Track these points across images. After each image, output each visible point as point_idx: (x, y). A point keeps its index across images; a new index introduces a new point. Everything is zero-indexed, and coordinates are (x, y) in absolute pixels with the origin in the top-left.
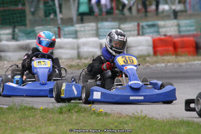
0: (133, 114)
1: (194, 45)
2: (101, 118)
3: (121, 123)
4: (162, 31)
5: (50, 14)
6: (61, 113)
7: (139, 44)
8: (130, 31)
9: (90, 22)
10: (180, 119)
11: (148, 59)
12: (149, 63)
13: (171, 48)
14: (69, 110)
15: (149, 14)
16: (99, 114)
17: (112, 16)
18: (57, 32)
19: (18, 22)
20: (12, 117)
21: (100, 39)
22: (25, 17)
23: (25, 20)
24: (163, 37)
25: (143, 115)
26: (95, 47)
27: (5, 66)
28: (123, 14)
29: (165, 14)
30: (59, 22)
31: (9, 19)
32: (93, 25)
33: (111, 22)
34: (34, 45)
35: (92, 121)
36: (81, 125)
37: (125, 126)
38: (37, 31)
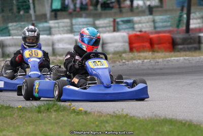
0: (114, 112)
1: (171, 41)
2: (81, 116)
3: (102, 122)
4: (138, 26)
6: (39, 112)
7: (115, 40)
8: (105, 27)
9: (64, 18)
10: (162, 118)
11: (124, 55)
12: (125, 59)
13: (147, 44)
14: (48, 109)
15: (124, 10)
16: (78, 113)
17: (87, 12)
21: (75, 35)
24: (138, 33)
25: (125, 114)
26: (70, 44)
29: (140, 9)
32: (67, 21)
33: (86, 17)
34: (8, 42)
35: (71, 120)
36: (60, 124)
37: (107, 125)
38: (10, 28)
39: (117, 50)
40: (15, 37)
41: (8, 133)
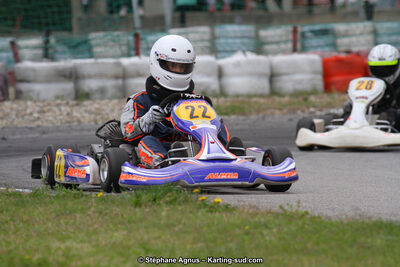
0: (281, 207)
2: (217, 215)
3: (256, 226)
4: (343, 42)
5: (119, 7)
6: (138, 204)
7: (296, 69)
8: (277, 43)
9: (199, 24)
10: (374, 219)
11: (312, 98)
12: (314, 107)
14: (155, 200)
15: (316, 10)
16: (213, 208)
17: (243, 12)
18: (133, 44)
19: (54, 24)
20: (40, 213)
21: (217, 58)
22: (69, 12)
23: (70, 19)
24: (343, 56)
25: (302, 210)
26: (209, 75)
27: (29, 111)
28: (266, 10)
29: (349, 9)
30: (137, 23)
31: (38, 17)
32: (204, 30)
33: (240, 24)
34: (87, 71)
35: (198, 221)
36: (177, 229)
37: (265, 232)
38: (93, 42)
39: (300, 87)
40: (100, 61)
41: (74, 244)
